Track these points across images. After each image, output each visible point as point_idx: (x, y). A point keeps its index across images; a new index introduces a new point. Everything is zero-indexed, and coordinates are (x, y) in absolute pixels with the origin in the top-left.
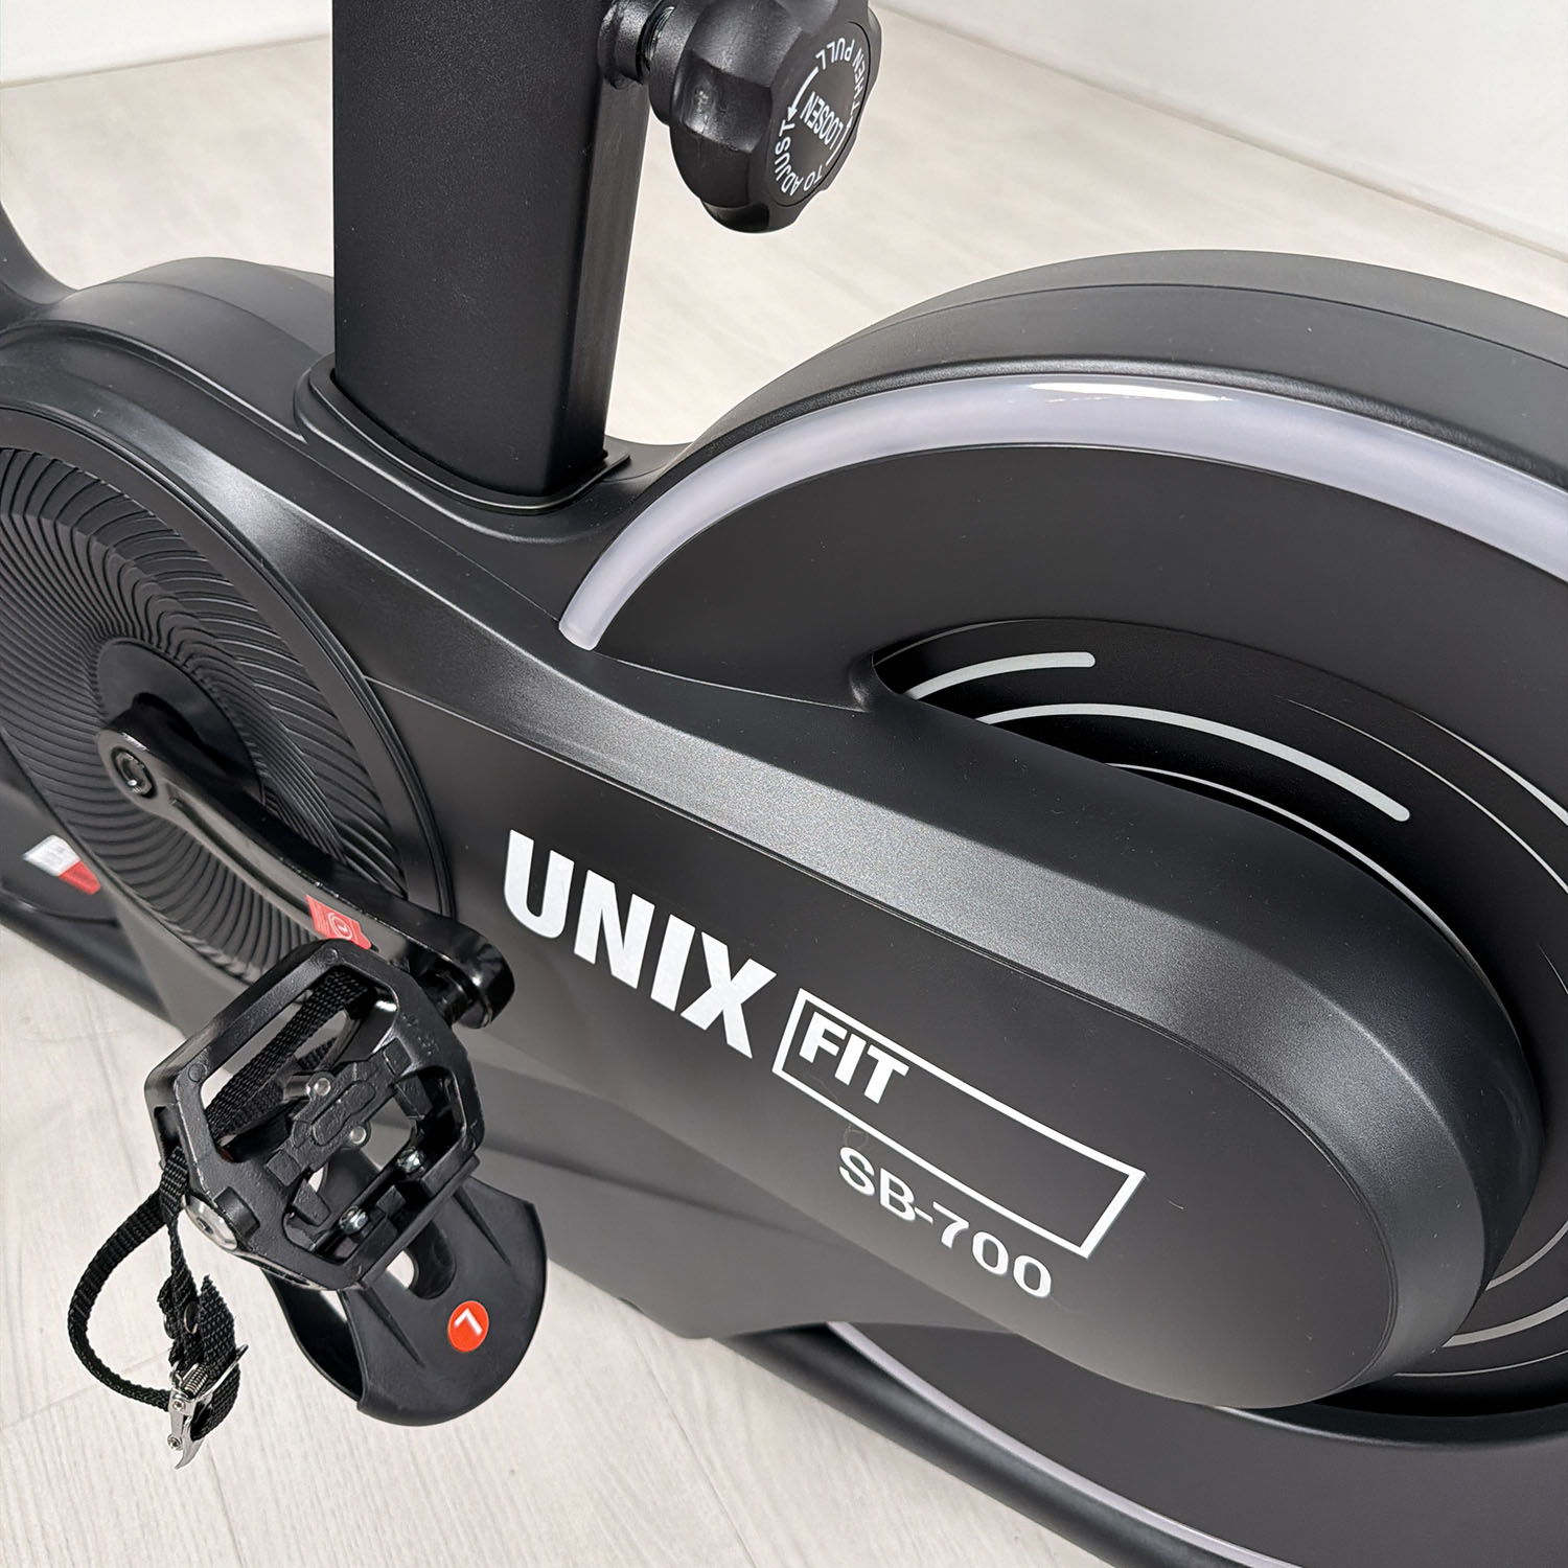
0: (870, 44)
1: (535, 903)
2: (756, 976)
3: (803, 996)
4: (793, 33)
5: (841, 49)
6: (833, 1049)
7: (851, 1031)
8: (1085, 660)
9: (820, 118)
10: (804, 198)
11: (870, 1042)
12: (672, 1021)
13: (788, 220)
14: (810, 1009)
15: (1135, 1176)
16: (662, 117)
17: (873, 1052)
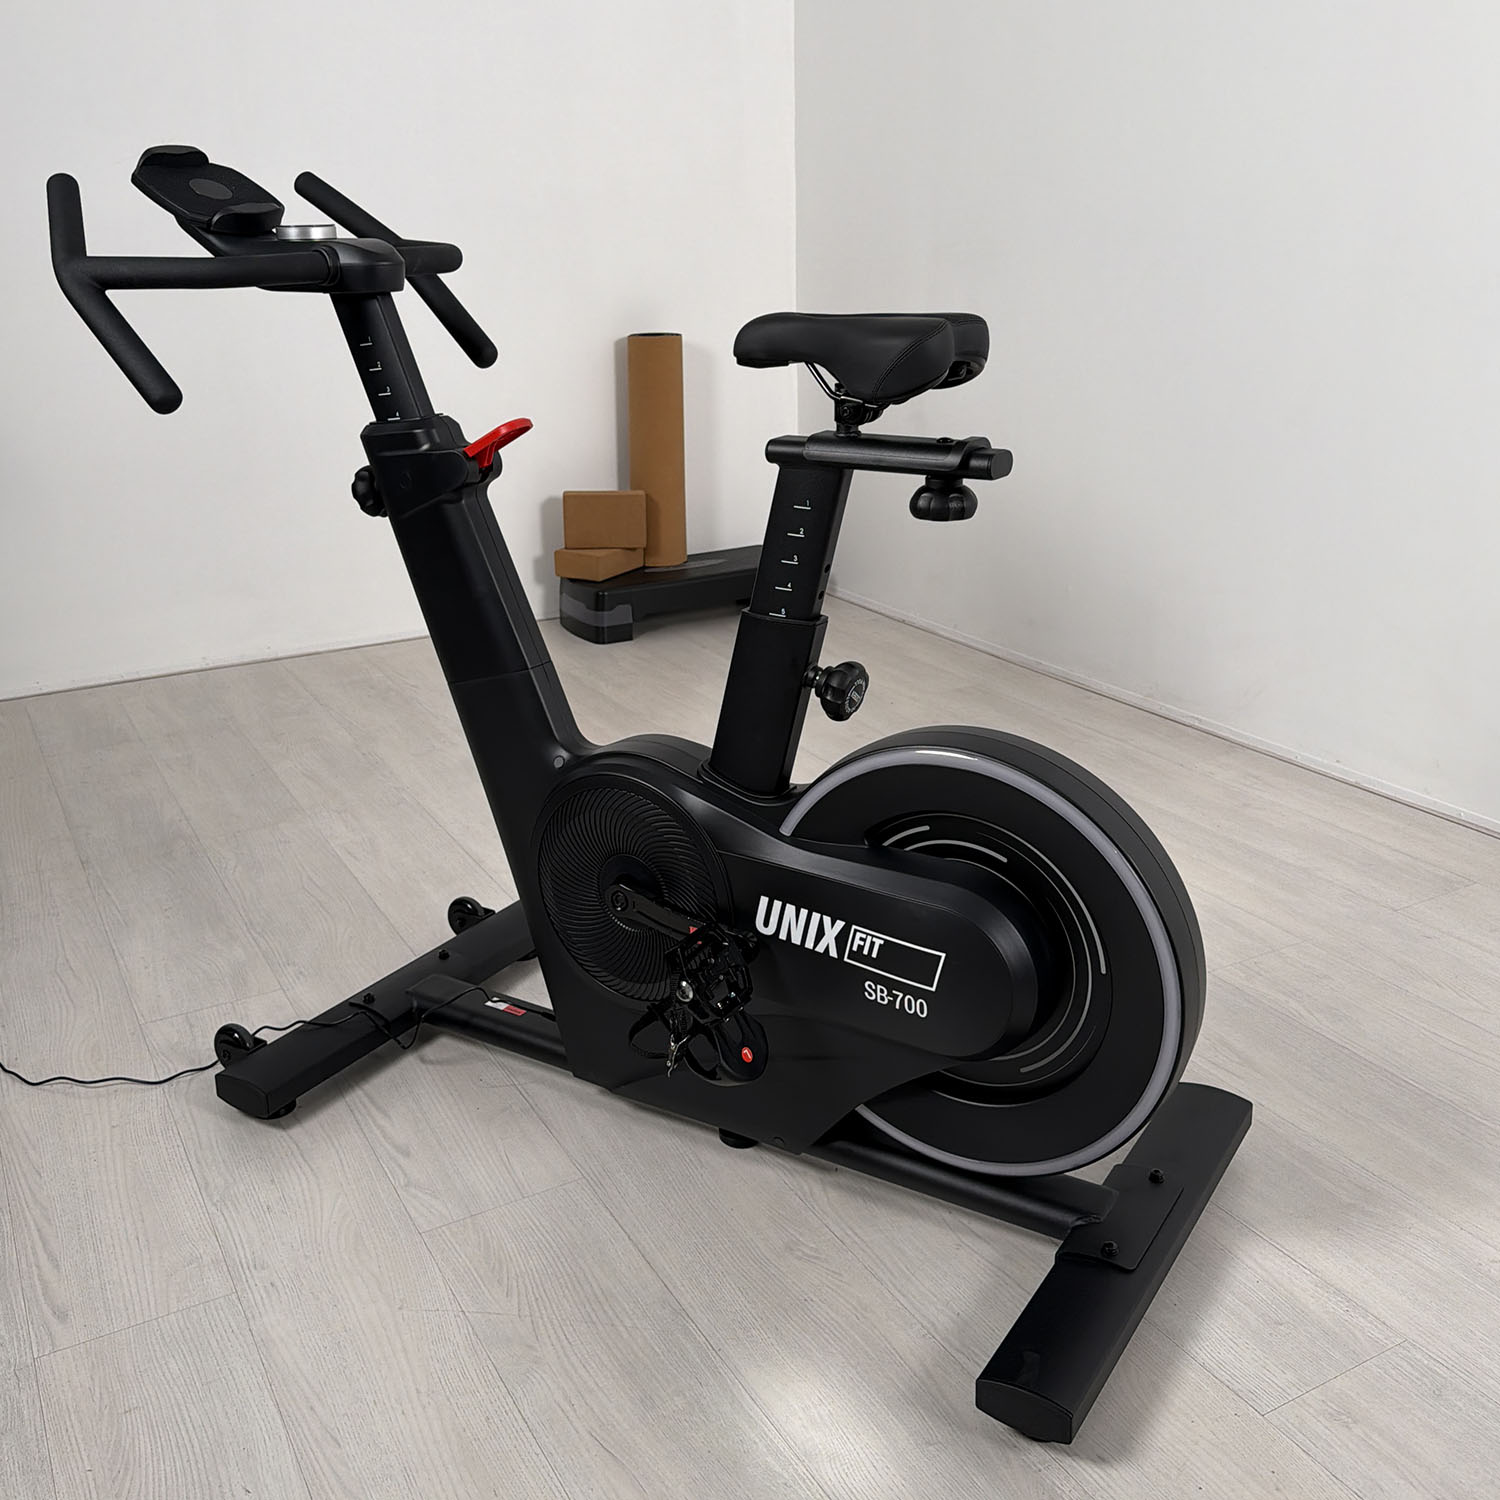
0: (867, 680)
1: (766, 924)
2: (840, 924)
3: (854, 927)
4: (850, 679)
5: (860, 682)
6: (862, 943)
7: (868, 934)
8: (927, 828)
9: (855, 696)
10: (851, 714)
11: (873, 936)
12: (813, 951)
13: (847, 719)
14: (856, 931)
15: (943, 955)
16: (818, 695)
17: (874, 939)
